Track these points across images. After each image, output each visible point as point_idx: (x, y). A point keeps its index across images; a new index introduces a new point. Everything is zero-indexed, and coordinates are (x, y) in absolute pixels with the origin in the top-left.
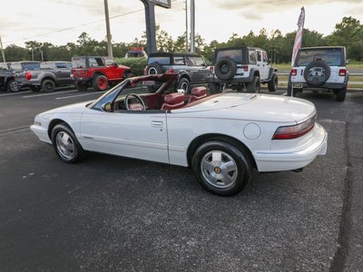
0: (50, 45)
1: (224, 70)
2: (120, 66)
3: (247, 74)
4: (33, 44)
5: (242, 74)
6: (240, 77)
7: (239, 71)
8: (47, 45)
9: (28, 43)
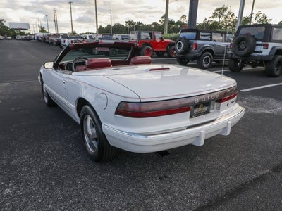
0: (141, 23)
1: (242, 46)
2: (166, 40)
3: (266, 52)
4: (130, 23)
5: (261, 52)
6: (258, 54)
7: (258, 48)
8: (140, 23)
9: (127, 22)
